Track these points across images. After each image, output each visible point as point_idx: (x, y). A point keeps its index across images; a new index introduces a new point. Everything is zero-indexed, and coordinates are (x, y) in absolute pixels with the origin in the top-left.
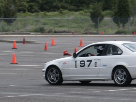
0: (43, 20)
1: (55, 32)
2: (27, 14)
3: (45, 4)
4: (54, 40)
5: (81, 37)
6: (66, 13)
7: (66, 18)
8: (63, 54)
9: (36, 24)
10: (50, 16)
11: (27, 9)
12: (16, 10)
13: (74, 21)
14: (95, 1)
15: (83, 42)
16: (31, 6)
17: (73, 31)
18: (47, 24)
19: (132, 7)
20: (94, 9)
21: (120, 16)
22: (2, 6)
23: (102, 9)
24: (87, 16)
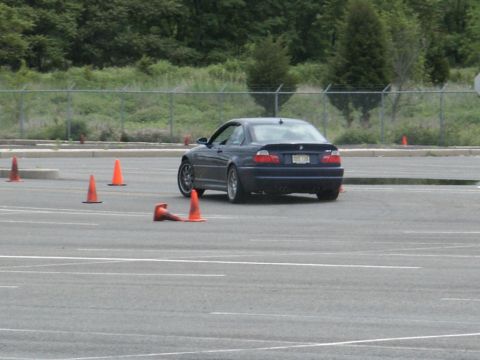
0: (80, 97)
1: (125, 139)
2: (24, 74)
3: (87, 40)
4: (121, 167)
6: (164, 72)
7: (164, 88)
8: (151, 215)
9: (58, 111)
10: (105, 81)
11: (25, 58)
13: (193, 100)
14: (263, 31)
16: (39, 49)
17: (186, 134)
18: (93, 112)
19: (396, 49)
20: (259, 58)
21: (354, 81)
23: (291, 57)
24: (236, 83)
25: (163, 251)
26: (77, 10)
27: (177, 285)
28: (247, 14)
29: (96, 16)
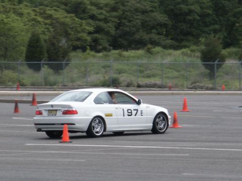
0: (116, 65)
1: (139, 86)
2: (88, 54)
3: (120, 37)
5: (185, 94)
6: (158, 53)
7: (158, 60)
9: (106, 72)
10: (128, 57)
11: (90, 46)
12: (69, 48)
13: (173, 66)
14: (209, 32)
15: (188, 103)
16: (95, 41)
17: (170, 84)
18: (123, 73)
20: (206, 45)
22: (45, 41)
23: (223, 45)
24: (195, 58)
25: (158, 142)
26: (115, 22)
27: (165, 160)
28: (200, 23)
29: (125, 25)
